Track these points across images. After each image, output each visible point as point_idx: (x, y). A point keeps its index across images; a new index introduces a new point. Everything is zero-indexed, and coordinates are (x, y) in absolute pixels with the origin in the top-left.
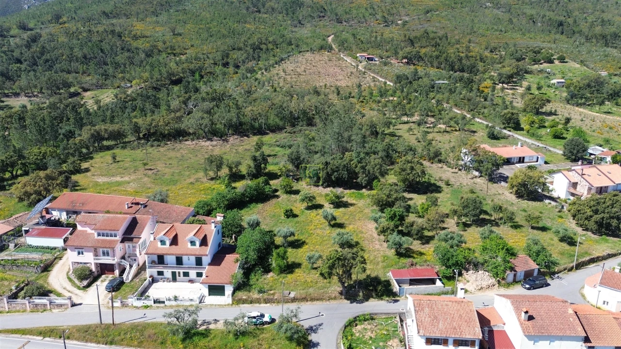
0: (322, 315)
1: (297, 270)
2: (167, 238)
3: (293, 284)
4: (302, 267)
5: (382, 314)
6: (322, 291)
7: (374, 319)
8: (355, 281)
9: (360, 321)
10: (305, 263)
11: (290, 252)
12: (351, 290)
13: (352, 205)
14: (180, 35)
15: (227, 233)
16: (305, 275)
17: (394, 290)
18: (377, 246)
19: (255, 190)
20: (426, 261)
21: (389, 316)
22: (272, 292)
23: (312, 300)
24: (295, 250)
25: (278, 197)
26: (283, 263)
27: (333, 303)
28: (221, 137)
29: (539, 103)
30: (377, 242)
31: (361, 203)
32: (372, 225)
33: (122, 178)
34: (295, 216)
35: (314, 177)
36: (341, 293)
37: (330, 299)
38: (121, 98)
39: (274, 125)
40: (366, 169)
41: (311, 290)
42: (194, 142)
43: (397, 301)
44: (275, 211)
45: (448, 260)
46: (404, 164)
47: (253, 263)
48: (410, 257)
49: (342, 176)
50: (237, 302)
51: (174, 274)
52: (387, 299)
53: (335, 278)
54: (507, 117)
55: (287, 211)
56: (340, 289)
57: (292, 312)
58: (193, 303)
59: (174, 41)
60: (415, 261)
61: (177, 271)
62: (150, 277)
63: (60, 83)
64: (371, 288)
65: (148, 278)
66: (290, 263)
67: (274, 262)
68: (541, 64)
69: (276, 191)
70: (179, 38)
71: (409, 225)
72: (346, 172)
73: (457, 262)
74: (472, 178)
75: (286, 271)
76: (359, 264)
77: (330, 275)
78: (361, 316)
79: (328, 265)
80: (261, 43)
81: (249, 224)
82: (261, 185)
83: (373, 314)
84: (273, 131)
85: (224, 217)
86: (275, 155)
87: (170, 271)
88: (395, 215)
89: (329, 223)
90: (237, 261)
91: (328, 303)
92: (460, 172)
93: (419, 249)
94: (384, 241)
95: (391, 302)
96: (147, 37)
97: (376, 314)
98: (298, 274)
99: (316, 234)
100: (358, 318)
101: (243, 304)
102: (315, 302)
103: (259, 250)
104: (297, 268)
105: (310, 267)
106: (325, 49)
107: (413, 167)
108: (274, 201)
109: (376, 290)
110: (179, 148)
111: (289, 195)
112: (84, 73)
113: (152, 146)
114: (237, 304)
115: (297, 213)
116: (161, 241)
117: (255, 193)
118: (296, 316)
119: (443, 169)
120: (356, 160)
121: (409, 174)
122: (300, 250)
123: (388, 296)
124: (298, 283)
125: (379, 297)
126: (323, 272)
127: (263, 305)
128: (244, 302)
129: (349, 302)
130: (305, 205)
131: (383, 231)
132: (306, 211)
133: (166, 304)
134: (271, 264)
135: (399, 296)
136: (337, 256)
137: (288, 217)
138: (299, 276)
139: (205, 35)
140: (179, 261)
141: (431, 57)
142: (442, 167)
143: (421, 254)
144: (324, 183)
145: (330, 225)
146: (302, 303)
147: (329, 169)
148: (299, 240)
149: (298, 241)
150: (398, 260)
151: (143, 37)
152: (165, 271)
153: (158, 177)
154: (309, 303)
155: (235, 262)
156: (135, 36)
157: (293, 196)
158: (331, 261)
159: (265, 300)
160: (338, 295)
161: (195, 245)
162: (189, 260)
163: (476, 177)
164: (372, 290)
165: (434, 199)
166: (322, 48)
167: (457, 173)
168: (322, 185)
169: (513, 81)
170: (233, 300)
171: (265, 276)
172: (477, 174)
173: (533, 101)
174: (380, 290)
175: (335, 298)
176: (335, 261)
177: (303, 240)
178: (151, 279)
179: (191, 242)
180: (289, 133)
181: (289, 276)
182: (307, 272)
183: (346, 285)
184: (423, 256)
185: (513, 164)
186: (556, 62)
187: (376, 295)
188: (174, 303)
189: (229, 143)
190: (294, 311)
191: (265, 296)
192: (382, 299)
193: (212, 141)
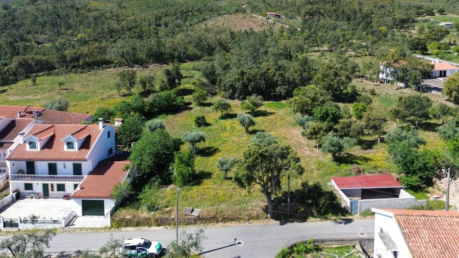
0: (239, 243)
1: (205, 181)
2: (38, 139)
3: (198, 199)
4: (213, 176)
5: (331, 241)
6: (239, 207)
7: (321, 250)
8: (285, 194)
9: (299, 252)
10: (217, 172)
11: (199, 161)
12: (280, 204)
13: (271, 114)
14: (125, 8)
15: (124, 140)
16: (216, 186)
17: (343, 206)
18: (307, 153)
19: (165, 100)
20: (375, 167)
21: (345, 245)
22: (168, 209)
23: (225, 220)
24: (205, 158)
25: (191, 109)
26: (186, 170)
27: (256, 224)
28: (142, 65)
29: (440, 34)
30: (306, 148)
31: (281, 112)
32: (298, 131)
33: (35, 96)
34: (207, 125)
35: (229, 90)
36: (266, 210)
37: (250, 218)
38: (61, 42)
39: (193, 55)
40: (285, 77)
41: (223, 206)
42: (115, 69)
43: (349, 221)
44: (187, 121)
45: (412, 163)
46: (327, 70)
47: (148, 171)
48: (352, 163)
49: (259, 86)
50: (118, 223)
51: (45, 187)
52: (334, 218)
53: (257, 187)
54: (415, 42)
55: (198, 119)
56: (264, 204)
57: (190, 237)
58: (57, 226)
59: (119, 12)
60: (361, 167)
61: (49, 182)
62: (13, 192)
63: (17, 37)
64: (310, 201)
65: (11, 193)
66: (197, 172)
67: (175, 169)
68: (424, 16)
69: (190, 104)
70: (124, 10)
71: (345, 126)
72: (264, 81)
73: (425, 165)
74: (398, 89)
75: (191, 182)
76: (292, 163)
77: (250, 179)
78: (300, 244)
79: (246, 164)
80: (188, 11)
81: (150, 128)
82: (173, 96)
83: (317, 241)
84: (192, 60)
85: (123, 122)
86: (192, 76)
87: (41, 183)
88: (327, 114)
89: (247, 129)
90: (127, 168)
91: (247, 224)
92: (382, 84)
93: (362, 155)
94: (316, 147)
95: (341, 223)
96: (98, 10)
97: (323, 241)
98: (206, 186)
99: (231, 141)
100: (295, 249)
101: (126, 226)
102: (228, 224)
103: (157, 155)
104: (206, 178)
105: (222, 176)
106: (240, 11)
107: (337, 73)
108: (186, 112)
109: (317, 205)
110: (100, 73)
111: (202, 107)
112: (42, 32)
113: (76, 73)
114: (118, 228)
115: (210, 122)
116: (30, 143)
117: (165, 103)
118: (196, 244)
119: (363, 83)
120: (274, 68)
121: (332, 80)
122: (211, 158)
123: (335, 213)
124: (205, 197)
125: (321, 214)
126: (239, 176)
127: (154, 228)
128: (128, 223)
129: (278, 222)
130: (219, 114)
131: (314, 134)
132: (221, 121)
133: (20, 227)
134: (172, 174)
135: (350, 214)
136: (260, 151)
137: (199, 125)
138: (208, 188)
139: (144, 7)
140: (52, 169)
141: (330, 11)
142: (362, 81)
143: (366, 160)
144: (240, 95)
145: (247, 131)
146: (211, 225)
147: (245, 78)
148: (211, 148)
149: (209, 148)
150: (338, 167)
151: (96, 10)
152: (34, 182)
153: (70, 95)
154: (220, 224)
155: (124, 171)
156: (89, 9)
157: (207, 108)
158: (251, 159)
159: (156, 220)
160: (261, 212)
161: (73, 148)
162: (65, 167)
163: (401, 88)
164: (311, 205)
165: (369, 101)
166: (237, 11)
167: (379, 85)
168: (238, 97)
169: (405, 27)
170: (113, 220)
171: (163, 189)
172: (402, 85)
173: (433, 33)
174: (323, 204)
175: (257, 217)
176: (257, 158)
177: (216, 147)
178: (14, 195)
179: (68, 144)
180: (206, 60)
181: (195, 188)
182: (219, 182)
183: (273, 197)
184: (369, 162)
185: (435, 78)
186: (437, 15)
187: (318, 212)
188: (30, 226)
189: (149, 69)
190: (194, 236)
191: (158, 215)
192: (326, 219)
193: (133, 67)
